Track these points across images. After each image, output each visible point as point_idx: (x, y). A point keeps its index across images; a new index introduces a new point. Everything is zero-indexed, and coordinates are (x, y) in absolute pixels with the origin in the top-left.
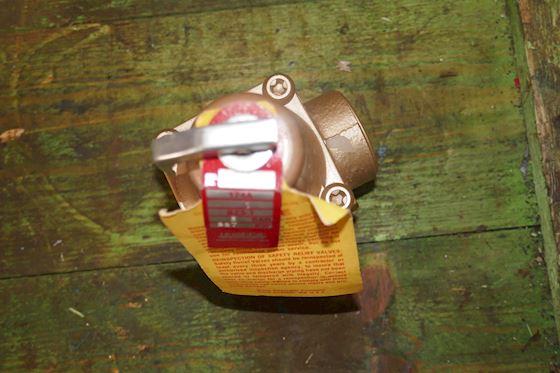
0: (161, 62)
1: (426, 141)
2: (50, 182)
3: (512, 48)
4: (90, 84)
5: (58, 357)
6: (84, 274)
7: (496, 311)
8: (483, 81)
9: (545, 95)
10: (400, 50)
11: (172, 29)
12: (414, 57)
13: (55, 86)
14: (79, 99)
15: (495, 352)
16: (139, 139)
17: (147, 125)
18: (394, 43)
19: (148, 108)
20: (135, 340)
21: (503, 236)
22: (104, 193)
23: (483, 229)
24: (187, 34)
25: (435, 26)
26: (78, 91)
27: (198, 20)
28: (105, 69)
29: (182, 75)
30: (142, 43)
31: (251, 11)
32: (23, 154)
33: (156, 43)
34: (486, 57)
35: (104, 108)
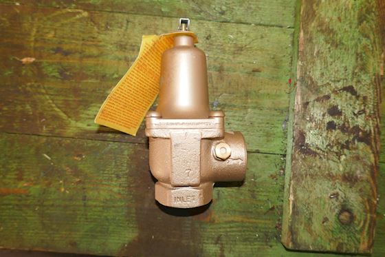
0: (112, 37)
1: (238, 102)
2: (44, 88)
3: (291, 63)
4: (74, 41)
5: (34, 177)
6: (55, 138)
7: (256, 193)
8: (273, 77)
9: (302, 90)
10: (234, 53)
11: (120, 20)
12: (241, 58)
13: (55, 39)
14: (66, 48)
15: (251, 212)
16: (93, 74)
17: (99, 68)
18: (232, 49)
19: (101, 59)
20: (74, 176)
21: (266, 157)
22: (71, 99)
23: (258, 152)
24: (127, 25)
25: (255, 44)
26: (66, 44)
27: (134, 18)
28: (82, 35)
29: (121, 45)
30: (103, 25)
31: (162, 19)
32: (32, 71)
33: (110, 26)
34: (277, 66)
35: (78, 55)
